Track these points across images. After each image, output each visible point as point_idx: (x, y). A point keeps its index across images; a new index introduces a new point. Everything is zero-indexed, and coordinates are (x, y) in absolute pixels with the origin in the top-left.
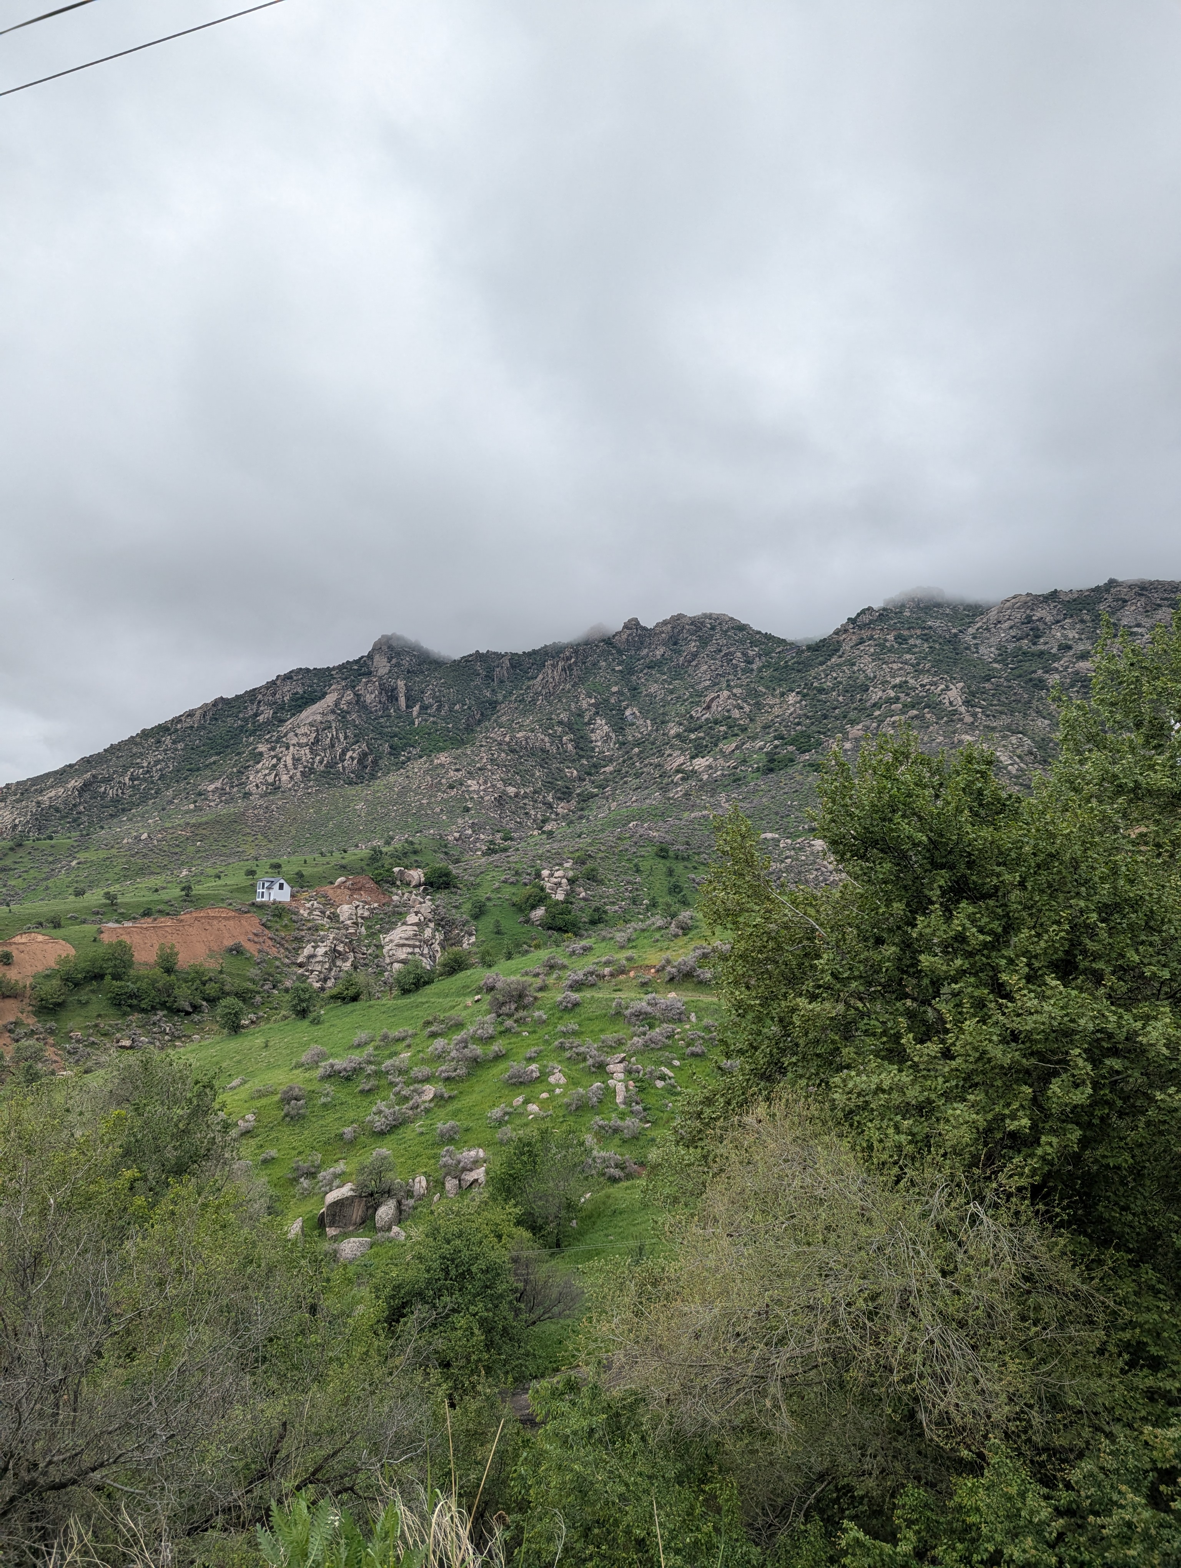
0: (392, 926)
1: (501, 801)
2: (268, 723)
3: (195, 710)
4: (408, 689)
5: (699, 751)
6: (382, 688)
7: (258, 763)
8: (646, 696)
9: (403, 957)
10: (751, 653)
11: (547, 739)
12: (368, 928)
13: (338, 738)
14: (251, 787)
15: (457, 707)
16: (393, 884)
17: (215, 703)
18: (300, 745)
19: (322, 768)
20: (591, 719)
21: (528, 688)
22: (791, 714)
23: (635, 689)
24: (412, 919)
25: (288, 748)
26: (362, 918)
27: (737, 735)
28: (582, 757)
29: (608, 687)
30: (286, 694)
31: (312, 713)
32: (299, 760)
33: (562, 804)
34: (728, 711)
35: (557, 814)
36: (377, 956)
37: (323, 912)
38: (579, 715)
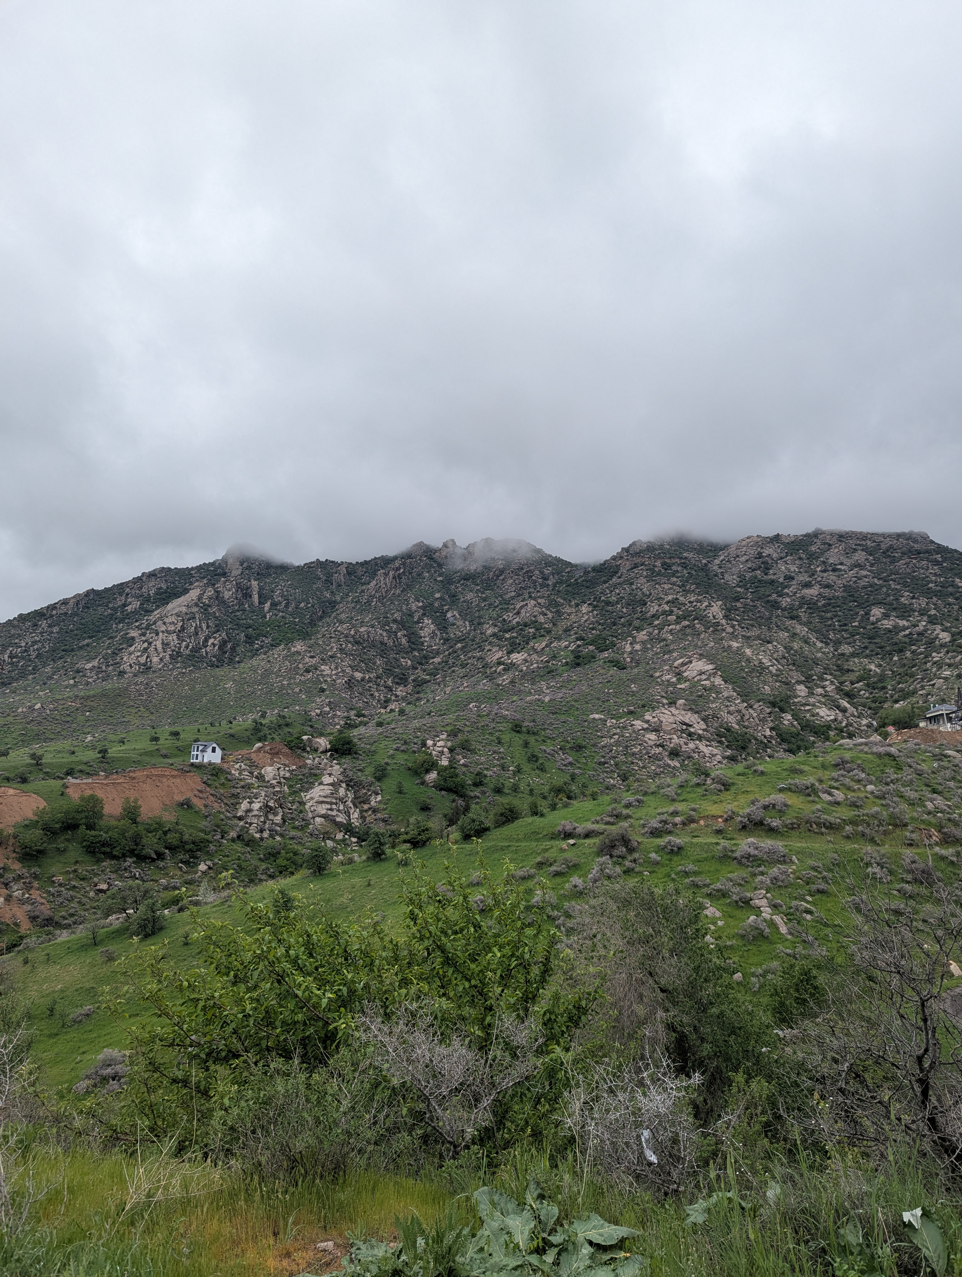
0: (311, 786)
1: (350, 684)
2: (135, 612)
3: (70, 599)
4: (261, 589)
5: (514, 648)
6: (239, 586)
7: (131, 646)
8: (464, 602)
9: (324, 812)
10: (546, 572)
11: (385, 634)
12: (290, 787)
13: (201, 627)
14: (126, 667)
15: (302, 605)
16: (304, 750)
17: (88, 593)
18: (169, 632)
19: (188, 652)
20: (419, 619)
21: (363, 591)
22: (586, 621)
23: (454, 596)
24: (327, 780)
25: (157, 634)
26: (284, 778)
27: (543, 636)
28: (415, 649)
29: (433, 593)
30: (151, 588)
31: (177, 605)
32: (167, 644)
33: (401, 688)
34: (535, 616)
35: (397, 696)
36: (301, 812)
37: (252, 773)
38: (410, 615)
